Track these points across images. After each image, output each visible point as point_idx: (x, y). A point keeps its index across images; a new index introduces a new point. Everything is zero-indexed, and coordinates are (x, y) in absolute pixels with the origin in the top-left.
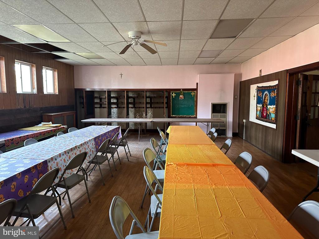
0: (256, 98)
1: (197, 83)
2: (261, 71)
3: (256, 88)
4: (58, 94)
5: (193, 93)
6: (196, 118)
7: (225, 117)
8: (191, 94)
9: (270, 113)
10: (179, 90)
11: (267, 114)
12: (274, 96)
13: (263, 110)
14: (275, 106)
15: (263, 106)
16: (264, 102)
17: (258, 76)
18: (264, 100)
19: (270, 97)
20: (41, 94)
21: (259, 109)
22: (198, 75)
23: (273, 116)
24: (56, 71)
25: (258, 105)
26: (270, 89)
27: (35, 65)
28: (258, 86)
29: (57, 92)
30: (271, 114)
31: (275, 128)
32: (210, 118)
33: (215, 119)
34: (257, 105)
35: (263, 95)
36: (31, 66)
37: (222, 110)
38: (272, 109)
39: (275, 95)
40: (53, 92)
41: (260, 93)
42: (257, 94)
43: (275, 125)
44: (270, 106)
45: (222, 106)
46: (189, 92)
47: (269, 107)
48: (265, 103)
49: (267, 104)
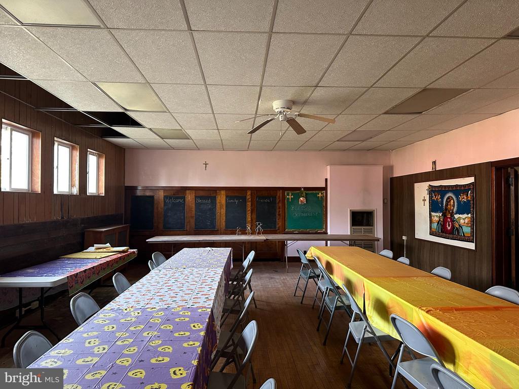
0: (427, 203)
1: (326, 180)
2: (434, 163)
3: (427, 188)
4: (104, 195)
5: (320, 194)
6: (326, 233)
7: (372, 231)
8: (318, 196)
9: (460, 226)
10: (299, 189)
11: (453, 227)
12: (467, 201)
13: (445, 221)
14: (469, 215)
15: (444, 215)
16: (446, 209)
17: (431, 170)
18: (447, 205)
19: (459, 202)
20: (83, 196)
21: (436, 219)
22: (328, 167)
23: (467, 230)
24: (102, 157)
25: (433, 214)
26: (457, 190)
27: (78, 147)
28: (430, 185)
29: (102, 192)
30: (462, 228)
31: (474, 249)
32: (349, 234)
33: (358, 236)
34: (430, 214)
35: (442, 198)
36: (71, 147)
37: (365, 221)
38: (464, 219)
39: (469, 199)
40: (95, 192)
41: (436, 196)
42: (431, 198)
43: (473, 245)
44: (461, 216)
45: (365, 215)
46: (314, 192)
47: (456, 216)
48: (449, 212)
49: (453, 212)
